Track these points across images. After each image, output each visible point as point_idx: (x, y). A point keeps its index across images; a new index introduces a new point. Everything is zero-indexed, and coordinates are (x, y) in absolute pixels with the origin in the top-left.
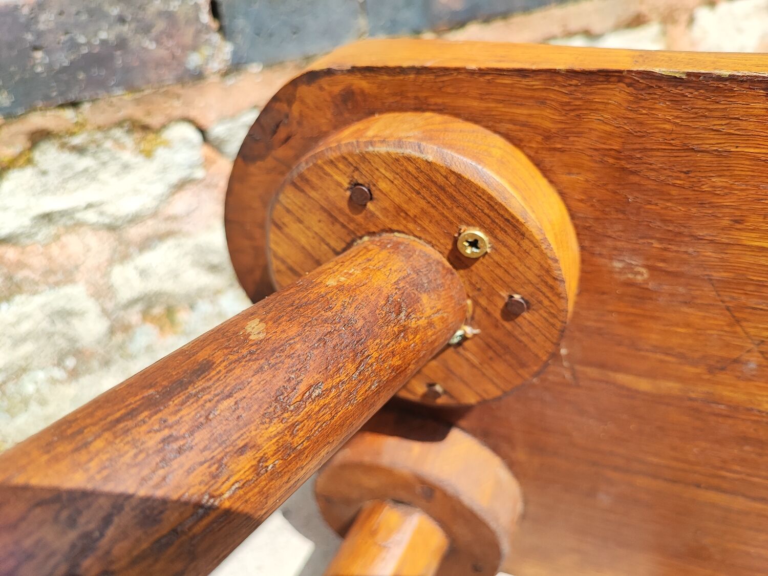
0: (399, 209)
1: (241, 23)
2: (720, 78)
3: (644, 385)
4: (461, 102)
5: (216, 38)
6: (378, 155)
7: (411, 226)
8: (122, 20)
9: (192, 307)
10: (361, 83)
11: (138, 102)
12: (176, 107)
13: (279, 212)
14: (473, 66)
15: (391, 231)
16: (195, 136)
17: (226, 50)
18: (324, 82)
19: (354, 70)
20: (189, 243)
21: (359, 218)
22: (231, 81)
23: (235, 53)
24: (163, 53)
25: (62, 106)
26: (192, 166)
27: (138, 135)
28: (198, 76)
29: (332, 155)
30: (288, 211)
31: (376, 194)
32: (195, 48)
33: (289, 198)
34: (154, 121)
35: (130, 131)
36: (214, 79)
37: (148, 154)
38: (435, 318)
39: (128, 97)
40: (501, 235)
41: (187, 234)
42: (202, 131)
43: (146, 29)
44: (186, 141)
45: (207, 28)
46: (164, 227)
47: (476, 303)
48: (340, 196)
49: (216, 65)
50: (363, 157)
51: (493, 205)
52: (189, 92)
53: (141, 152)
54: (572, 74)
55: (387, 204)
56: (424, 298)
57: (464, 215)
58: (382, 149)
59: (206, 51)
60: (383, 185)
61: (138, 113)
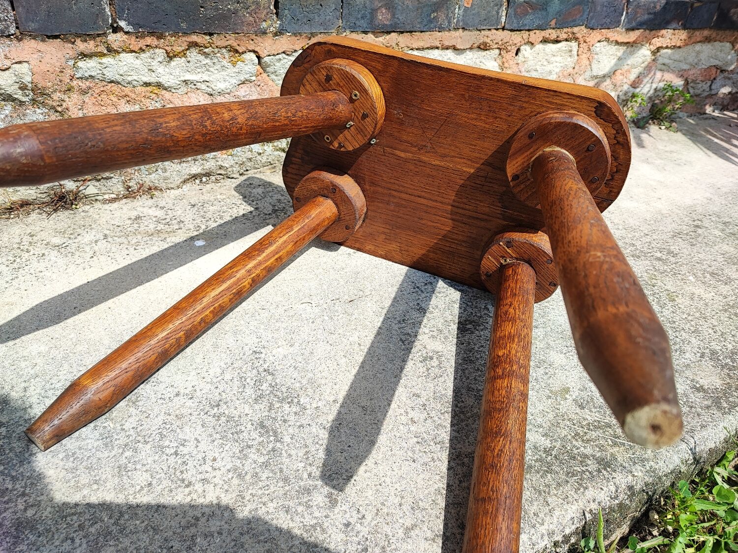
0: (338, 84)
1: (285, 13)
2: (417, 62)
3: (402, 155)
4: (359, 58)
5: (274, 17)
6: (335, 68)
7: (341, 89)
10: (333, 48)
11: (236, 38)
12: (251, 45)
13: (305, 81)
14: (363, 49)
15: (335, 90)
16: (256, 60)
17: (277, 23)
18: (323, 46)
19: (332, 44)
21: (327, 85)
22: (277, 38)
23: (281, 25)
25: (204, 34)
26: (251, 73)
27: (232, 54)
28: (264, 33)
29: (323, 66)
30: (308, 81)
31: (333, 78)
32: (265, 20)
33: (309, 77)
34: (241, 50)
35: (229, 51)
36: (270, 35)
37: (234, 64)
38: (343, 112)
39: (233, 36)
40: (362, 94)
42: (259, 57)
44: (251, 62)
45: (271, 12)
47: (355, 114)
48: (323, 78)
49: (272, 29)
50: (331, 68)
51: (361, 85)
52: (258, 39)
53: (231, 61)
54: (386, 55)
55: (335, 82)
56: (341, 105)
57: (354, 87)
58: (336, 66)
59: (269, 22)
60: (335, 76)
61: (235, 44)
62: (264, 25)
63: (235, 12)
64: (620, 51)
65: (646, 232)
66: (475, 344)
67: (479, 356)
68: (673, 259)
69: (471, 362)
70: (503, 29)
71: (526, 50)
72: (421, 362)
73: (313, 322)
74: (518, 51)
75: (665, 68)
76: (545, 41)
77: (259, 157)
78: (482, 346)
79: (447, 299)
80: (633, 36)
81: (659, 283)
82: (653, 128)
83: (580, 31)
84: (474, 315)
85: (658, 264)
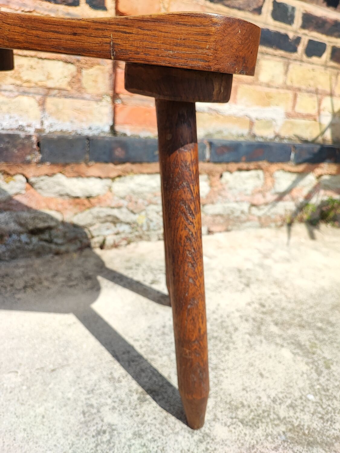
1: (46, 150)
5: (37, 153)
8: (8, 142)
9: (10, 236)
11: (8, 166)
12: (20, 170)
16: (24, 180)
17: (40, 157)
20: (14, 214)
22: (39, 166)
23: (42, 158)
24: (19, 154)
26: (21, 189)
27: (5, 176)
28: (29, 163)
32: (30, 154)
34: (12, 173)
35: (3, 174)
36: (33, 164)
37: (7, 182)
39: (5, 164)
41: (15, 211)
42: (27, 179)
43: (15, 146)
44: (21, 181)
45: (35, 149)
46: (6, 207)
49: (35, 160)
52: (25, 167)
53: (5, 181)
59: (33, 156)
61: (7, 170)
62: (29, 158)
63: (7, 149)
64: (294, 177)
65: (311, 304)
66: (149, 416)
67: (148, 430)
68: (331, 329)
69: (139, 436)
70: (209, 162)
71: (227, 176)
72: (93, 437)
73: (11, 392)
74: (221, 176)
75: (326, 187)
76: (240, 170)
77: (26, 247)
78: (155, 418)
79: (138, 367)
80: (301, 168)
81: (319, 351)
82: (323, 226)
83: (264, 164)
84: (157, 383)
85: (319, 333)
